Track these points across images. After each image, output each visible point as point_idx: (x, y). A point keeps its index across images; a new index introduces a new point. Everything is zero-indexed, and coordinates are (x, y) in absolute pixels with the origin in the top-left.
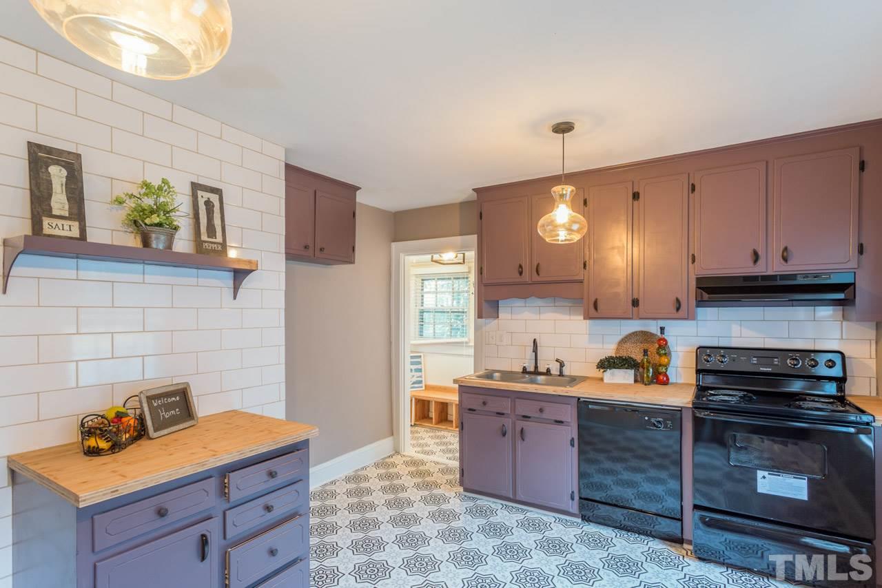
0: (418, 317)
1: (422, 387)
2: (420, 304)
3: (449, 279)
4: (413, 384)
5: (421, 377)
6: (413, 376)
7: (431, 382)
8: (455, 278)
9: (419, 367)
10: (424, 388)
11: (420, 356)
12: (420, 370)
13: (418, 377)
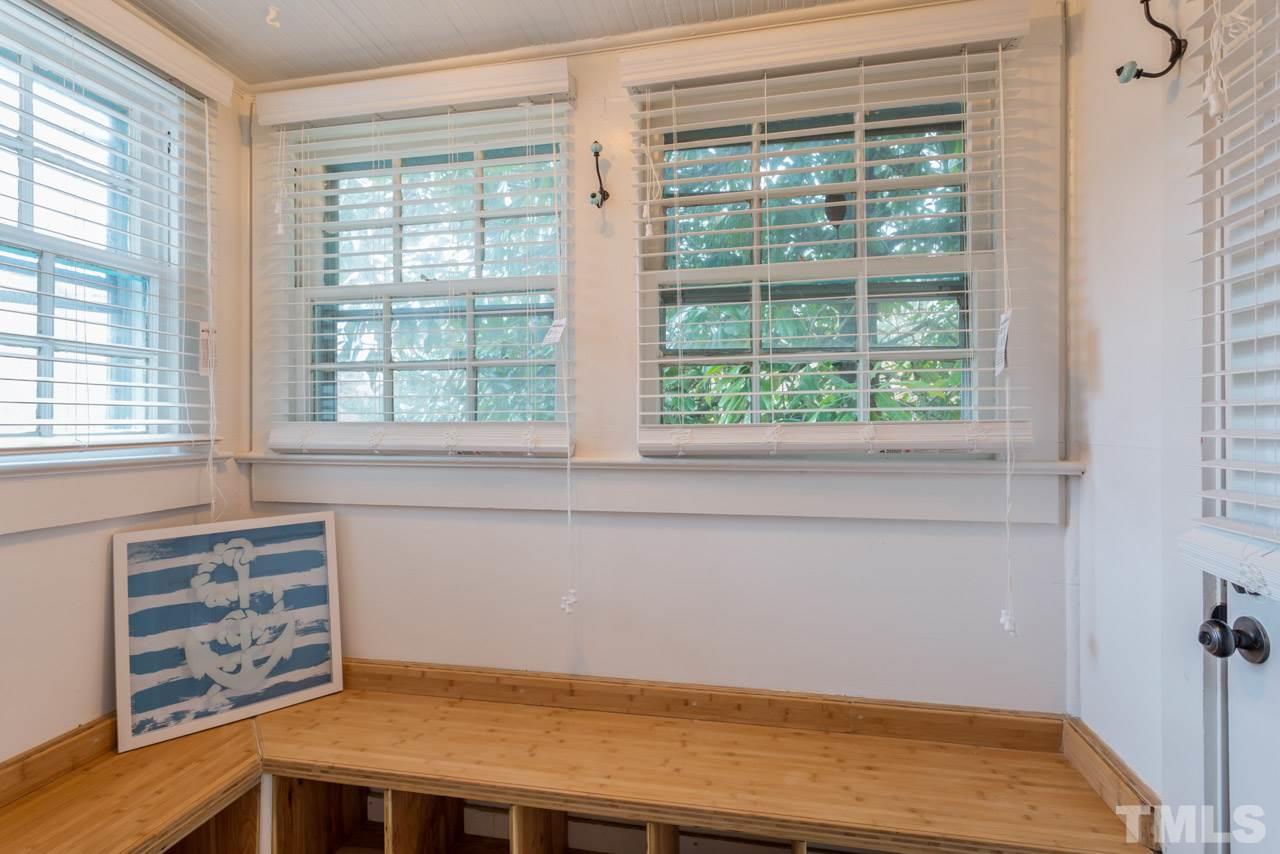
0: (305, 335)
1: (327, 679)
2: (320, 271)
3: (467, 157)
4: (274, 673)
5: (322, 627)
6: (278, 631)
7: (381, 646)
8: (489, 155)
9: (310, 578)
10: (337, 684)
11: (318, 529)
12: (319, 595)
13: (307, 631)
